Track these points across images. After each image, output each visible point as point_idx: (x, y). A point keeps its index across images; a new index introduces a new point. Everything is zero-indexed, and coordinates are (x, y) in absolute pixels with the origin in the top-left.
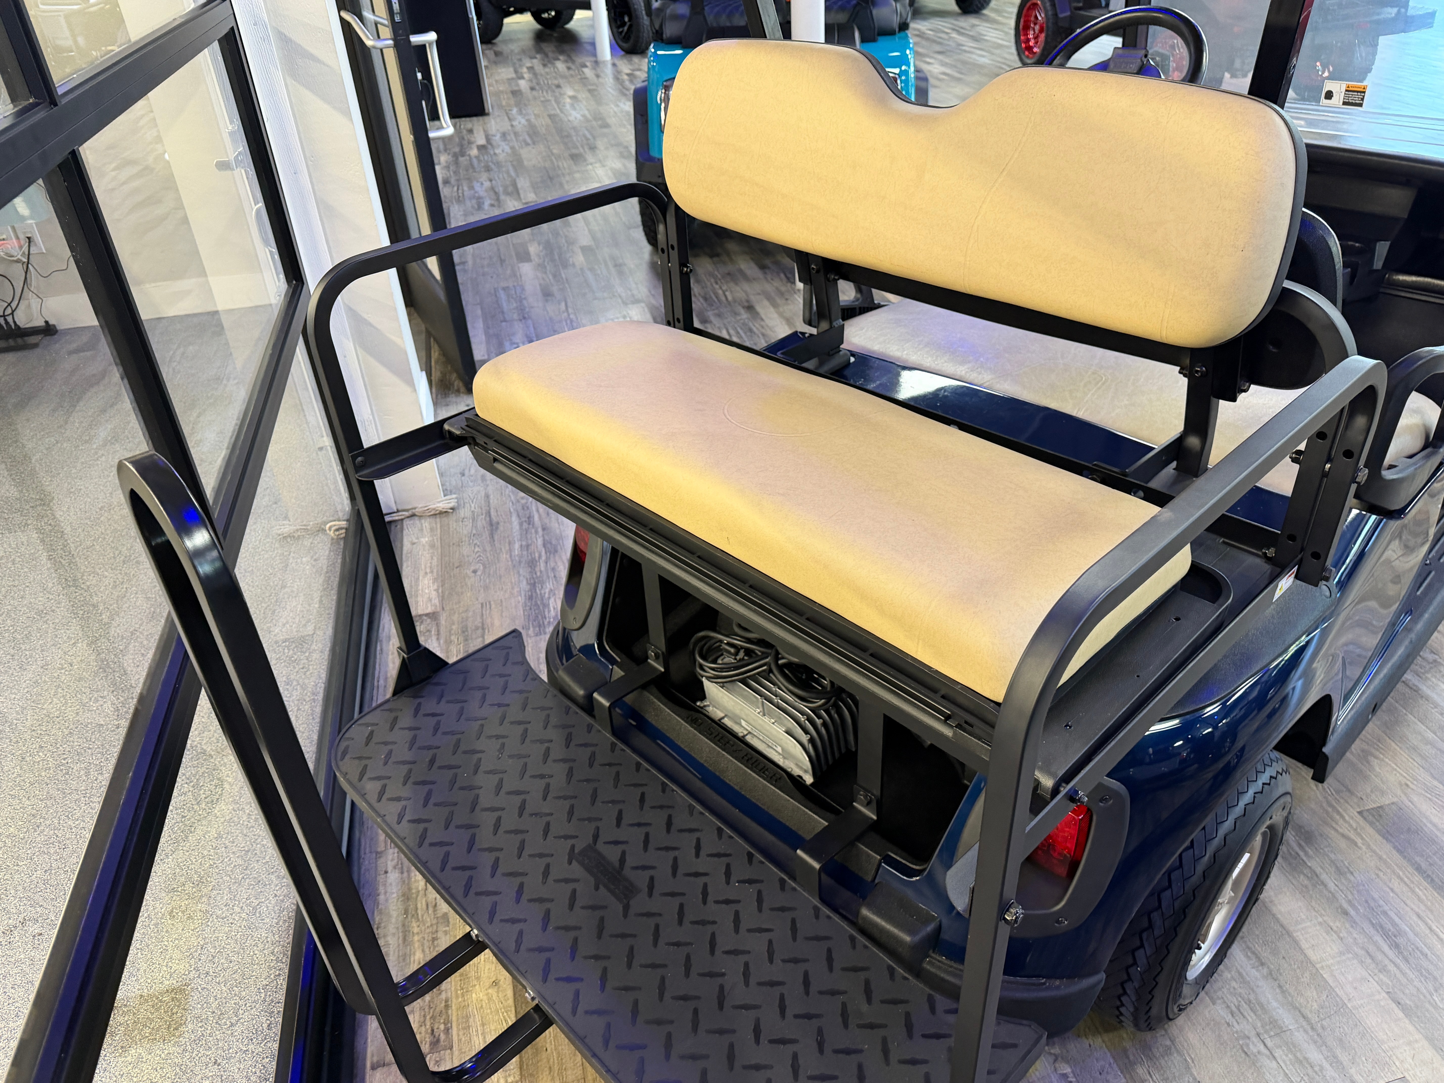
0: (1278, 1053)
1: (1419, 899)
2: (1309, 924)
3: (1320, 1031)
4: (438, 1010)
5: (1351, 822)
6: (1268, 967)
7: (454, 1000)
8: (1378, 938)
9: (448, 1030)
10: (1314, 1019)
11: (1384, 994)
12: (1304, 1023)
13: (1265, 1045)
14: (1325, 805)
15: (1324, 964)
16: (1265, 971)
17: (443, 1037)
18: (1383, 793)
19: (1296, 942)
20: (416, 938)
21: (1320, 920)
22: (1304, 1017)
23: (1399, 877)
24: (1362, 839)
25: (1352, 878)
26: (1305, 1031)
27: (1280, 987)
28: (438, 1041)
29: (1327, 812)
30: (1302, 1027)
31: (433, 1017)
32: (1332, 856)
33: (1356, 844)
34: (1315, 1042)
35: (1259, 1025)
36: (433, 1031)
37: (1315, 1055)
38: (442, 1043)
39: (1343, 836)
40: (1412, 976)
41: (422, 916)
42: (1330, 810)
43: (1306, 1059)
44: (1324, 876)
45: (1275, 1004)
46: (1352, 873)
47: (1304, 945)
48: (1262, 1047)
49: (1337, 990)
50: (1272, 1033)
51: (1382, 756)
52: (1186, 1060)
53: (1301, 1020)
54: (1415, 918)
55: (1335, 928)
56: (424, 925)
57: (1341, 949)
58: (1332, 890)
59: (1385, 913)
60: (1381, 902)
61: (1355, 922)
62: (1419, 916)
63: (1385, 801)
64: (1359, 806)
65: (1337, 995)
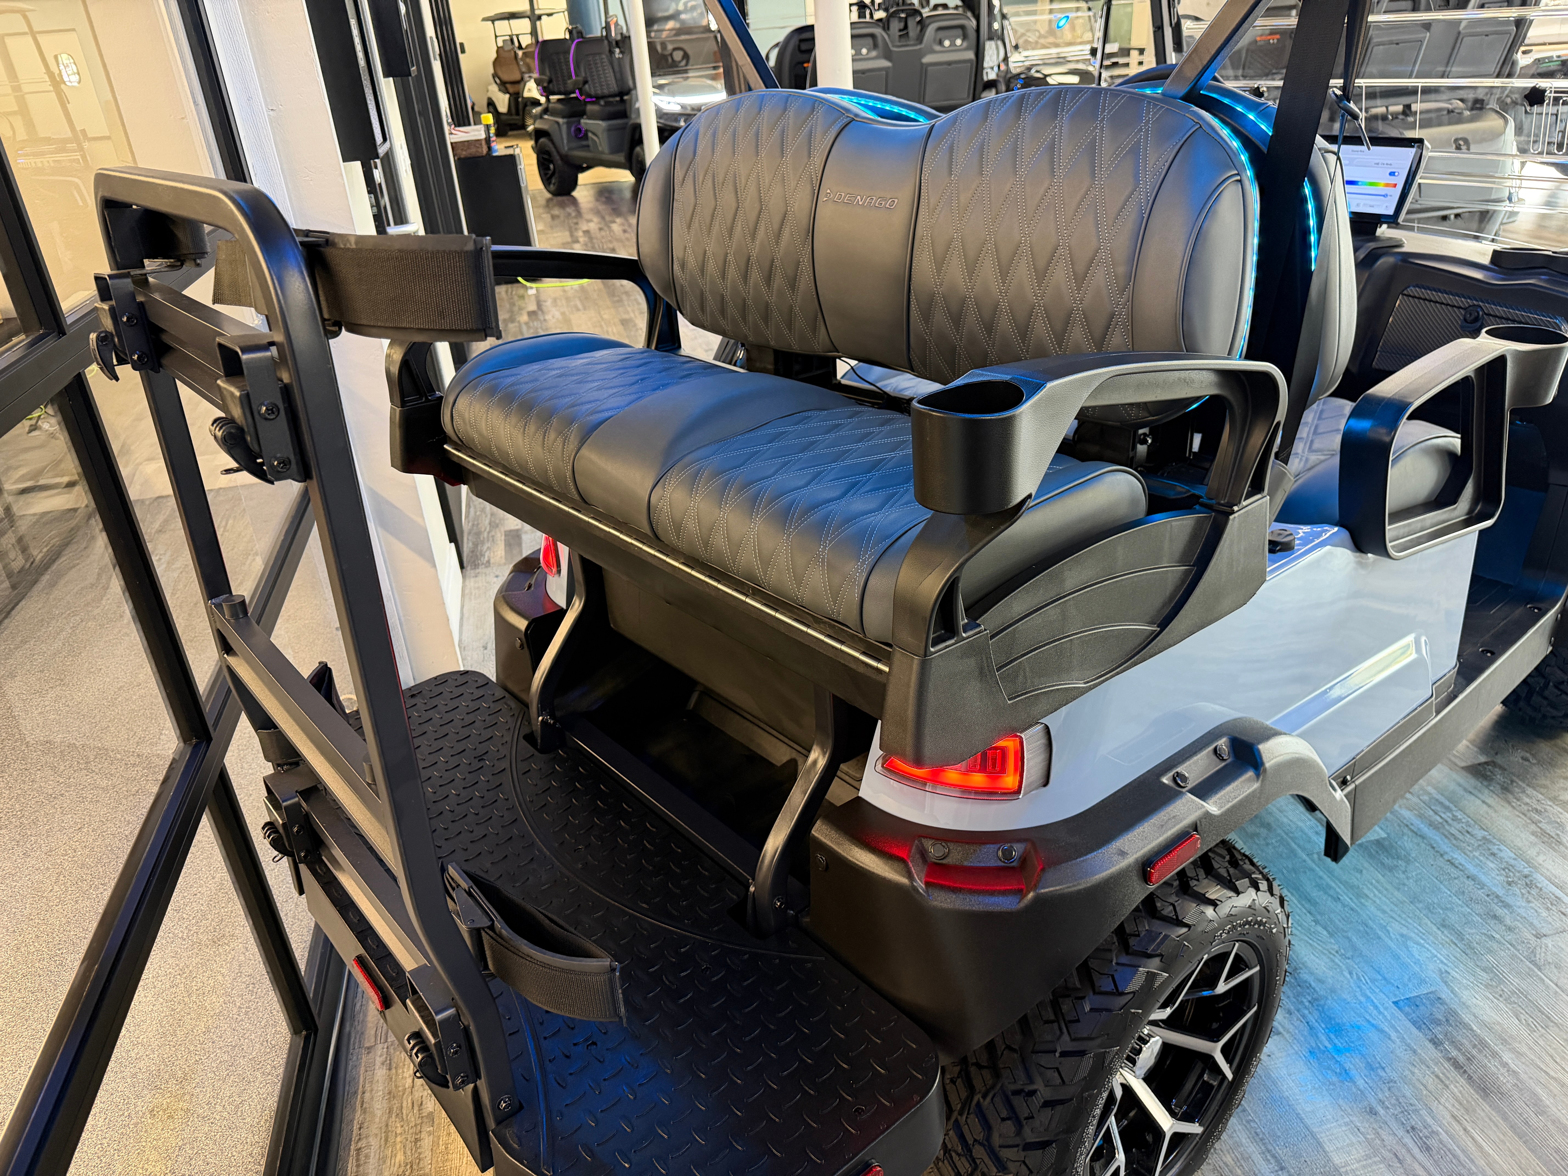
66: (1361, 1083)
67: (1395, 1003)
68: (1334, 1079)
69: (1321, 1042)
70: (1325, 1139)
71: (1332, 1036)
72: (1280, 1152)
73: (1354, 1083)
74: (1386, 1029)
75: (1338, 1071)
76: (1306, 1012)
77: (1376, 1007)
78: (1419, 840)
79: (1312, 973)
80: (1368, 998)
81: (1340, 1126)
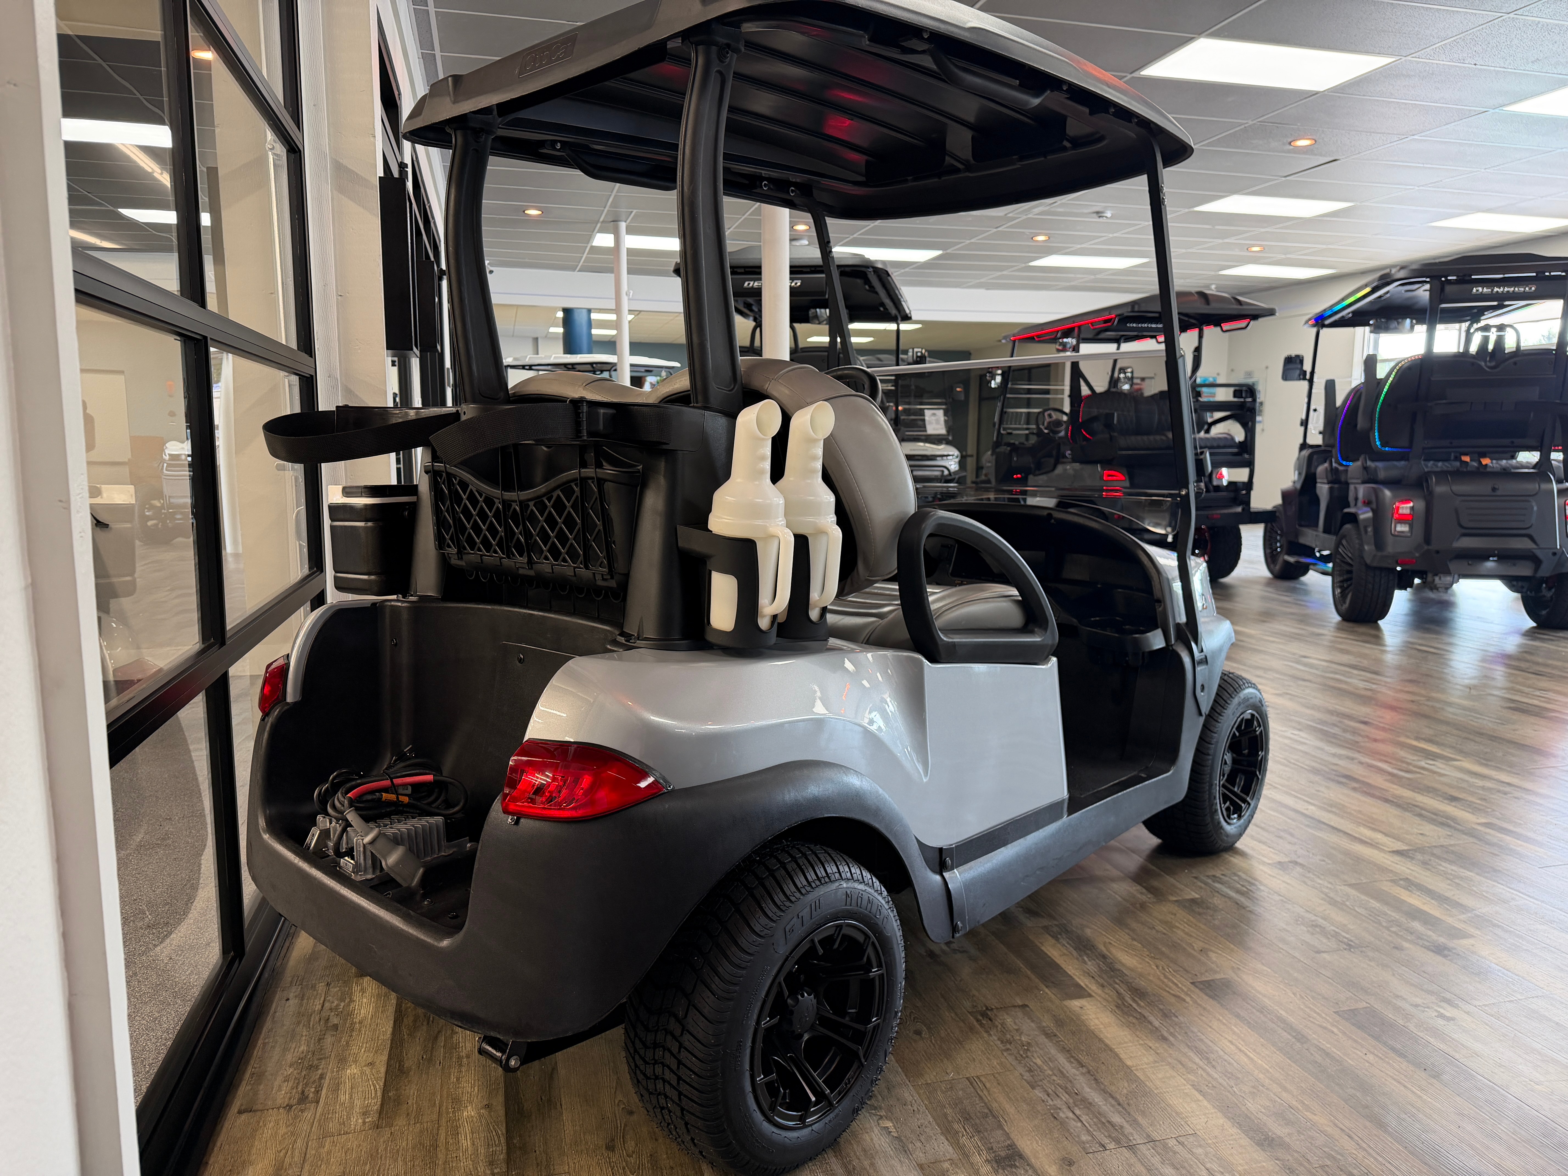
0: (1084, 1118)
1: (1234, 1033)
2: (1131, 1044)
3: (1126, 1106)
4: (312, 1080)
5: (1183, 988)
6: (1087, 1068)
7: (329, 1074)
8: (1191, 1054)
9: (318, 1092)
10: (1122, 1099)
11: (1190, 1087)
12: (1113, 1102)
13: (1074, 1113)
14: (1162, 978)
15: (1138, 1067)
16: (1084, 1070)
17: (311, 1095)
18: (1216, 972)
19: (1117, 1056)
20: (304, 1038)
21: (1141, 1042)
22: (1113, 1097)
23: (1219, 1020)
24: (1191, 997)
25: (1176, 1019)
26: (1113, 1106)
27: (1095, 1079)
28: (307, 1097)
29: (1163, 982)
30: (1110, 1103)
31: (306, 1085)
32: (1161, 1007)
33: (1184, 1000)
34: (1119, 1112)
35: (1071, 1101)
36: (303, 1092)
37: (1117, 1119)
38: (310, 1099)
39: (1174, 995)
40: (1216, 1076)
41: (313, 1025)
42: (1165, 980)
43: (1108, 1122)
44: (1151, 1018)
45: (1089, 1090)
46: (1177, 1017)
47: (1123, 1056)
48: (1071, 1115)
49: (1147, 1083)
50: (1082, 1107)
51: (1220, 952)
52: (999, 1121)
53: (1110, 1099)
54: (1228, 1044)
55: (1153, 1047)
56: (313, 1030)
57: (1156, 1060)
58: (1157, 1026)
59: (1201, 1040)
60: (1199, 1034)
61: (1173, 1045)
62: (1231, 1042)
63: (1218, 976)
64: (1192, 979)
65: (1146, 1086)
66: (1156, 1023)
67: (1192, 983)
68: (1134, 1021)
69: (1127, 1002)
70: (1122, 1052)
71: (1137, 999)
72: (1083, 1058)
73: (1151, 1023)
74: (1183, 996)
75: (1138, 1017)
76: (1117, 986)
77: (1176, 985)
78: (1227, 900)
79: (1123, 965)
80: (1169, 980)
81: (1136, 1045)
